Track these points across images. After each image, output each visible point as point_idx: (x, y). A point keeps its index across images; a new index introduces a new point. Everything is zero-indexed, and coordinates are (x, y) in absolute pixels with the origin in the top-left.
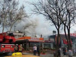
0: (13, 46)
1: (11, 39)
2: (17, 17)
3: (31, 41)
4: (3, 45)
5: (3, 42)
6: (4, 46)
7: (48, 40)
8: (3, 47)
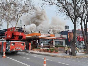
0: (23, 43)
1: (20, 36)
2: (23, 9)
3: (41, 38)
4: (12, 43)
5: (12, 39)
6: (14, 43)
7: (60, 37)
8: (12, 44)
